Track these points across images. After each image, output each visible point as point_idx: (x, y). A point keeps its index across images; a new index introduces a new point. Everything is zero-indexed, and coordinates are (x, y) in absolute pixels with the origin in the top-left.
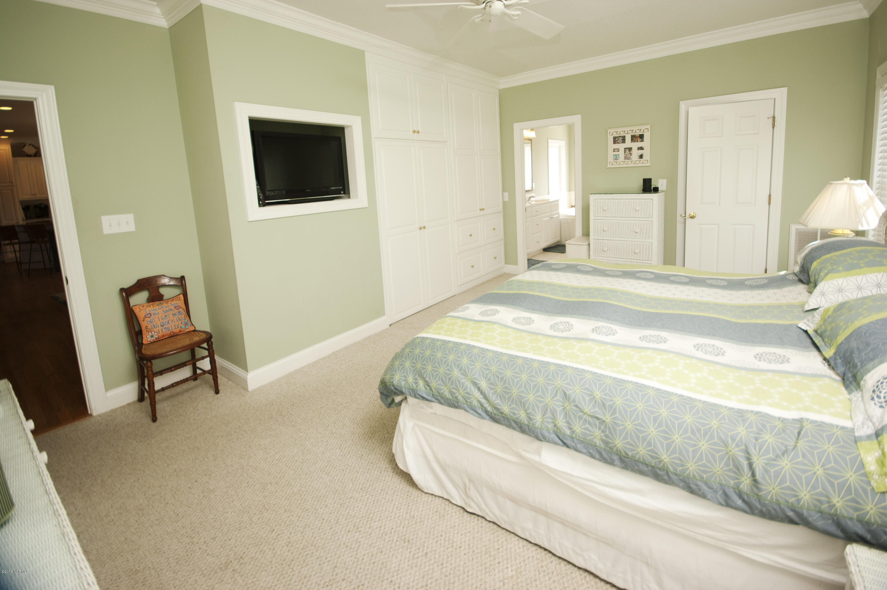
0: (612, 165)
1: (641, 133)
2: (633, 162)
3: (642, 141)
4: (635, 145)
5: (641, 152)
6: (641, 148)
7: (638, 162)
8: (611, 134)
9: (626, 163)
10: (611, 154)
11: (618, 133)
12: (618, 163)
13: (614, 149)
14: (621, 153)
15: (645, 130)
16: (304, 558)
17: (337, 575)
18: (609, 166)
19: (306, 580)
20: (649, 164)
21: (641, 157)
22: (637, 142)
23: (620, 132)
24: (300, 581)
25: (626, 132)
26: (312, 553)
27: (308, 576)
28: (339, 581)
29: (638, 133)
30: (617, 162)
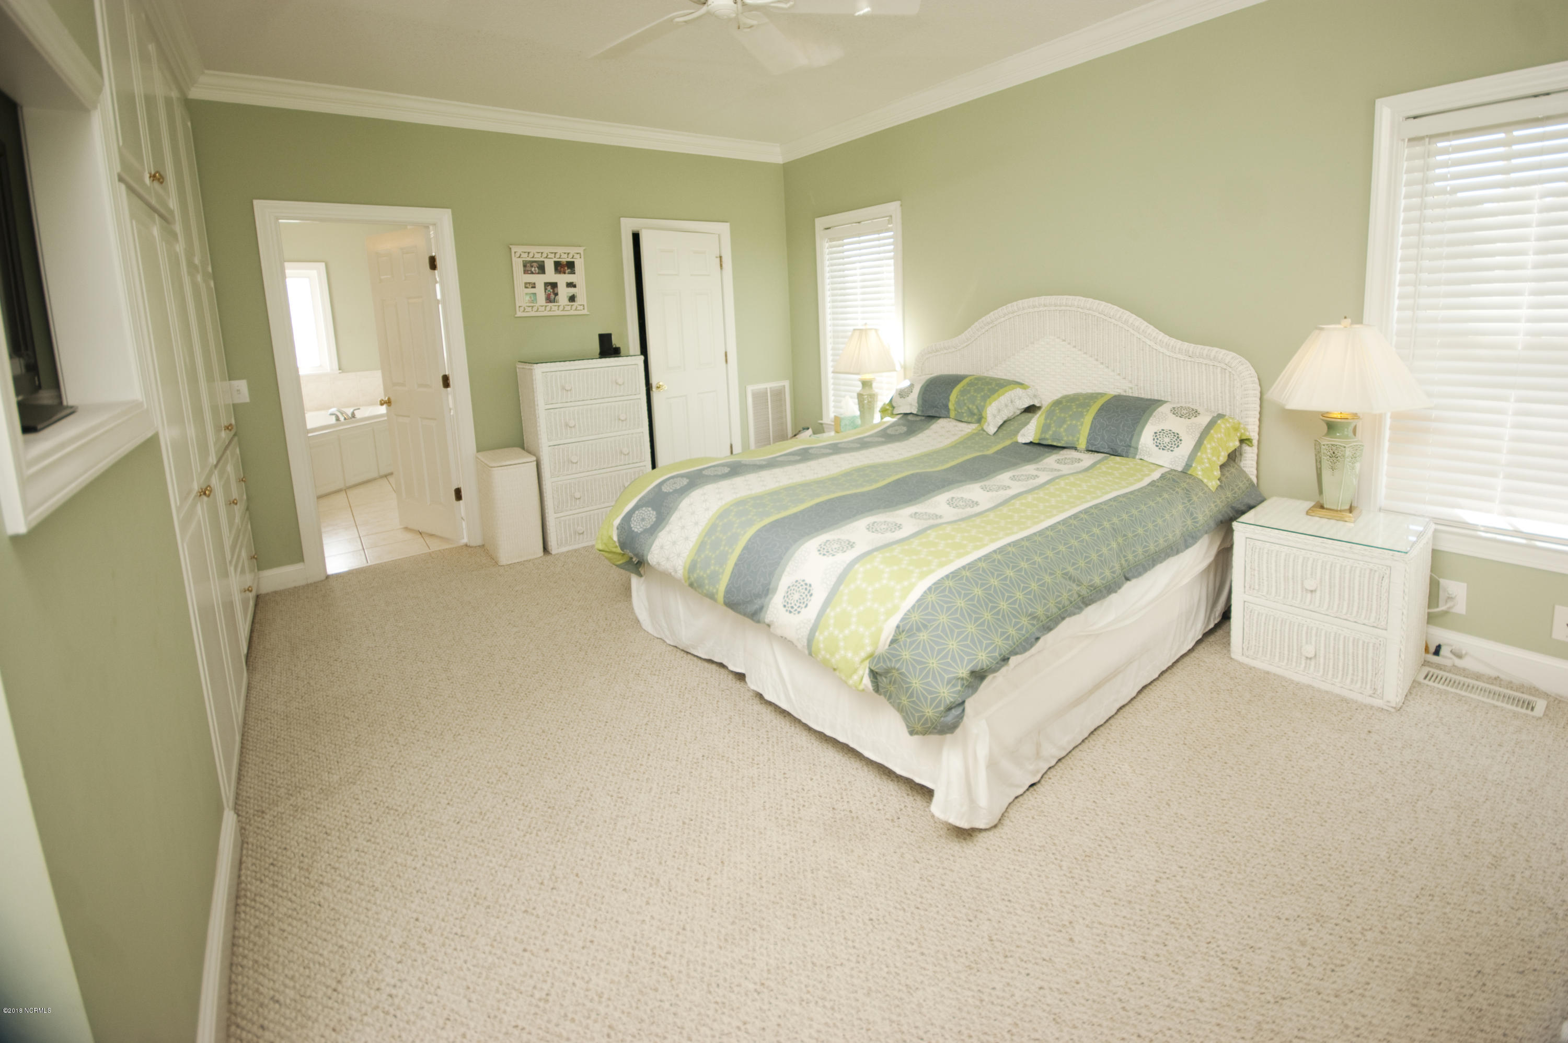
0: (524, 311)
1: (569, 260)
2: (561, 308)
3: (573, 272)
4: (562, 279)
5: (572, 291)
6: (571, 285)
7: (568, 308)
8: (518, 255)
9: (548, 308)
10: (520, 291)
11: (531, 255)
12: (535, 309)
13: (526, 283)
14: (540, 291)
15: (575, 255)
16: (1131, 1014)
17: (1158, 955)
18: (519, 314)
19: (1177, 1005)
20: (585, 312)
21: (572, 299)
22: (565, 273)
23: (536, 253)
24: (1179, 1015)
25: (545, 255)
26: (1120, 1000)
27: (1166, 1002)
28: (1168, 951)
29: (565, 259)
30: (533, 307)
